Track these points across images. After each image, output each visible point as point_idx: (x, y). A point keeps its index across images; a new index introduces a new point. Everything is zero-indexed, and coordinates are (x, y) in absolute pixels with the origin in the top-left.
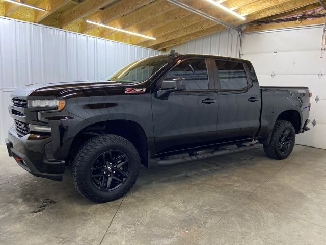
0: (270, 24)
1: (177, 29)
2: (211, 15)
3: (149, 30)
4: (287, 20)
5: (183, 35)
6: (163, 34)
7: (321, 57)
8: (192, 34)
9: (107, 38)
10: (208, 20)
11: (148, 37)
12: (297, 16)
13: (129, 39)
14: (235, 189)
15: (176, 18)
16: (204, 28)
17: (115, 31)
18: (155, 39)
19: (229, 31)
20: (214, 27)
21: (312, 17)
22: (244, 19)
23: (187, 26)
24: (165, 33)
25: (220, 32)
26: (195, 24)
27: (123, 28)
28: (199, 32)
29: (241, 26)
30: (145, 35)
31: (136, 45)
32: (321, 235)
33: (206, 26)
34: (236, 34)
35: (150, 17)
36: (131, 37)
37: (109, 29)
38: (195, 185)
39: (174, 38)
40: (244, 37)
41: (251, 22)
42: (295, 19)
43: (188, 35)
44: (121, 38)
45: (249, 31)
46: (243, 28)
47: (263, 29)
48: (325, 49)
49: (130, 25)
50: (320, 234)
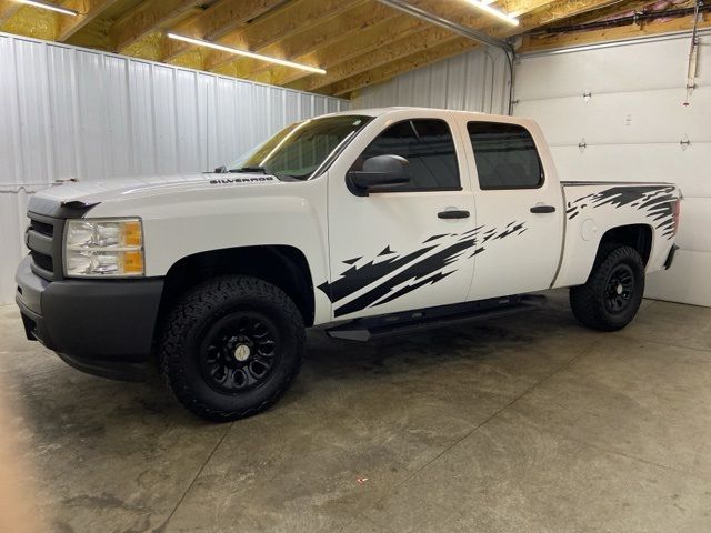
0: (575, 34)
1: (371, 48)
2: (442, 16)
3: (307, 51)
4: (612, 24)
5: (384, 62)
6: (340, 61)
7: (686, 104)
8: (406, 60)
9: (220, 72)
10: (437, 27)
11: (309, 67)
12: (632, 14)
13: (268, 73)
14: (484, 390)
15: (366, 25)
16: (429, 46)
17: (236, 56)
18: (323, 72)
19: (486, 53)
20: (452, 43)
21: (665, 16)
22: (516, 23)
23: (391, 41)
24: (346, 59)
25: (467, 53)
26: (409, 37)
27: (252, 49)
28: (421, 54)
29: (512, 38)
30: (302, 63)
31: (284, 86)
32: (655, 485)
33: (433, 41)
34: (501, 57)
35: (307, 23)
36: (271, 68)
37: (221, 53)
38: (397, 384)
39: (367, 69)
40: (519, 63)
41: (534, 30)
42: (628, 21)
43: (398, 62)
44: (249, 71)
45: (530, 50)
46: (517, 44)
47: (560, 45)
48: (694, 87)
49: (266, 41)
50: (655, 481)
